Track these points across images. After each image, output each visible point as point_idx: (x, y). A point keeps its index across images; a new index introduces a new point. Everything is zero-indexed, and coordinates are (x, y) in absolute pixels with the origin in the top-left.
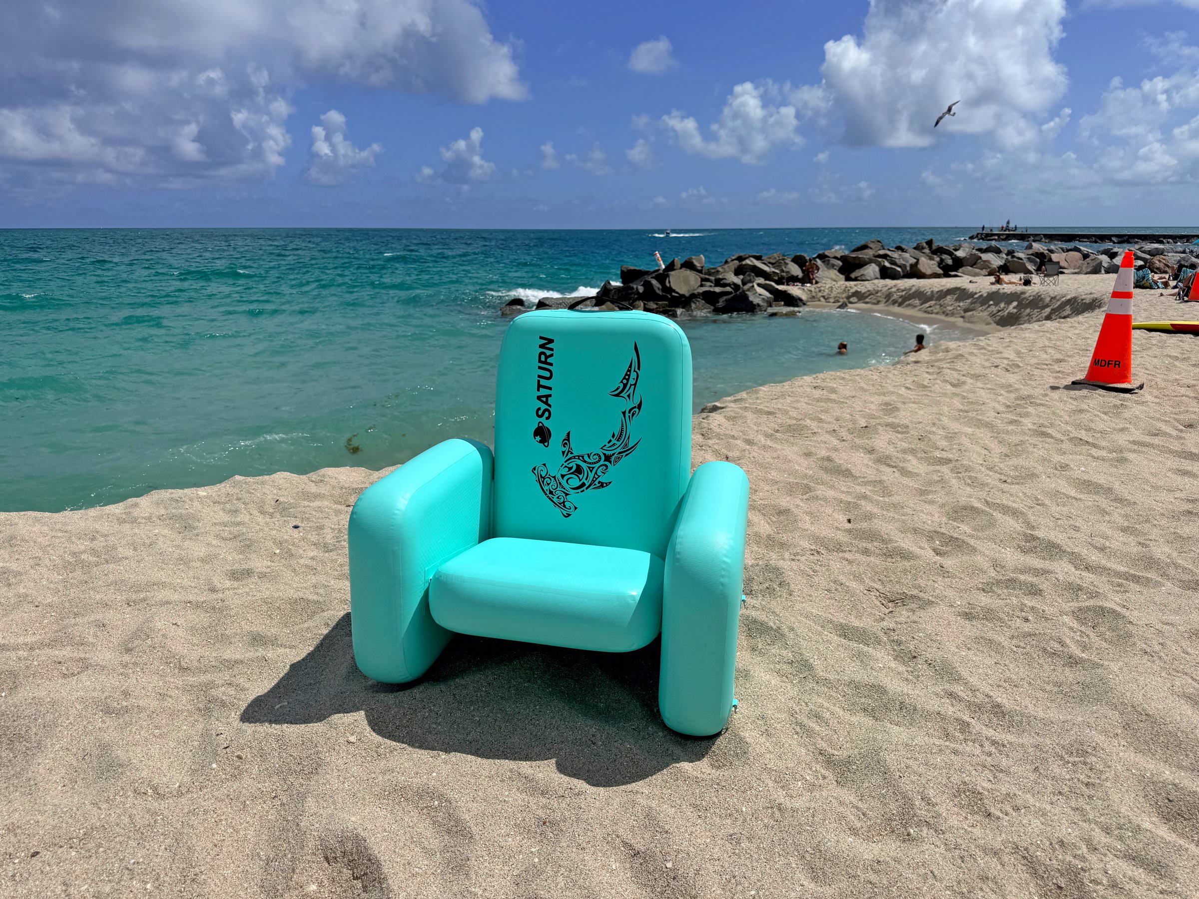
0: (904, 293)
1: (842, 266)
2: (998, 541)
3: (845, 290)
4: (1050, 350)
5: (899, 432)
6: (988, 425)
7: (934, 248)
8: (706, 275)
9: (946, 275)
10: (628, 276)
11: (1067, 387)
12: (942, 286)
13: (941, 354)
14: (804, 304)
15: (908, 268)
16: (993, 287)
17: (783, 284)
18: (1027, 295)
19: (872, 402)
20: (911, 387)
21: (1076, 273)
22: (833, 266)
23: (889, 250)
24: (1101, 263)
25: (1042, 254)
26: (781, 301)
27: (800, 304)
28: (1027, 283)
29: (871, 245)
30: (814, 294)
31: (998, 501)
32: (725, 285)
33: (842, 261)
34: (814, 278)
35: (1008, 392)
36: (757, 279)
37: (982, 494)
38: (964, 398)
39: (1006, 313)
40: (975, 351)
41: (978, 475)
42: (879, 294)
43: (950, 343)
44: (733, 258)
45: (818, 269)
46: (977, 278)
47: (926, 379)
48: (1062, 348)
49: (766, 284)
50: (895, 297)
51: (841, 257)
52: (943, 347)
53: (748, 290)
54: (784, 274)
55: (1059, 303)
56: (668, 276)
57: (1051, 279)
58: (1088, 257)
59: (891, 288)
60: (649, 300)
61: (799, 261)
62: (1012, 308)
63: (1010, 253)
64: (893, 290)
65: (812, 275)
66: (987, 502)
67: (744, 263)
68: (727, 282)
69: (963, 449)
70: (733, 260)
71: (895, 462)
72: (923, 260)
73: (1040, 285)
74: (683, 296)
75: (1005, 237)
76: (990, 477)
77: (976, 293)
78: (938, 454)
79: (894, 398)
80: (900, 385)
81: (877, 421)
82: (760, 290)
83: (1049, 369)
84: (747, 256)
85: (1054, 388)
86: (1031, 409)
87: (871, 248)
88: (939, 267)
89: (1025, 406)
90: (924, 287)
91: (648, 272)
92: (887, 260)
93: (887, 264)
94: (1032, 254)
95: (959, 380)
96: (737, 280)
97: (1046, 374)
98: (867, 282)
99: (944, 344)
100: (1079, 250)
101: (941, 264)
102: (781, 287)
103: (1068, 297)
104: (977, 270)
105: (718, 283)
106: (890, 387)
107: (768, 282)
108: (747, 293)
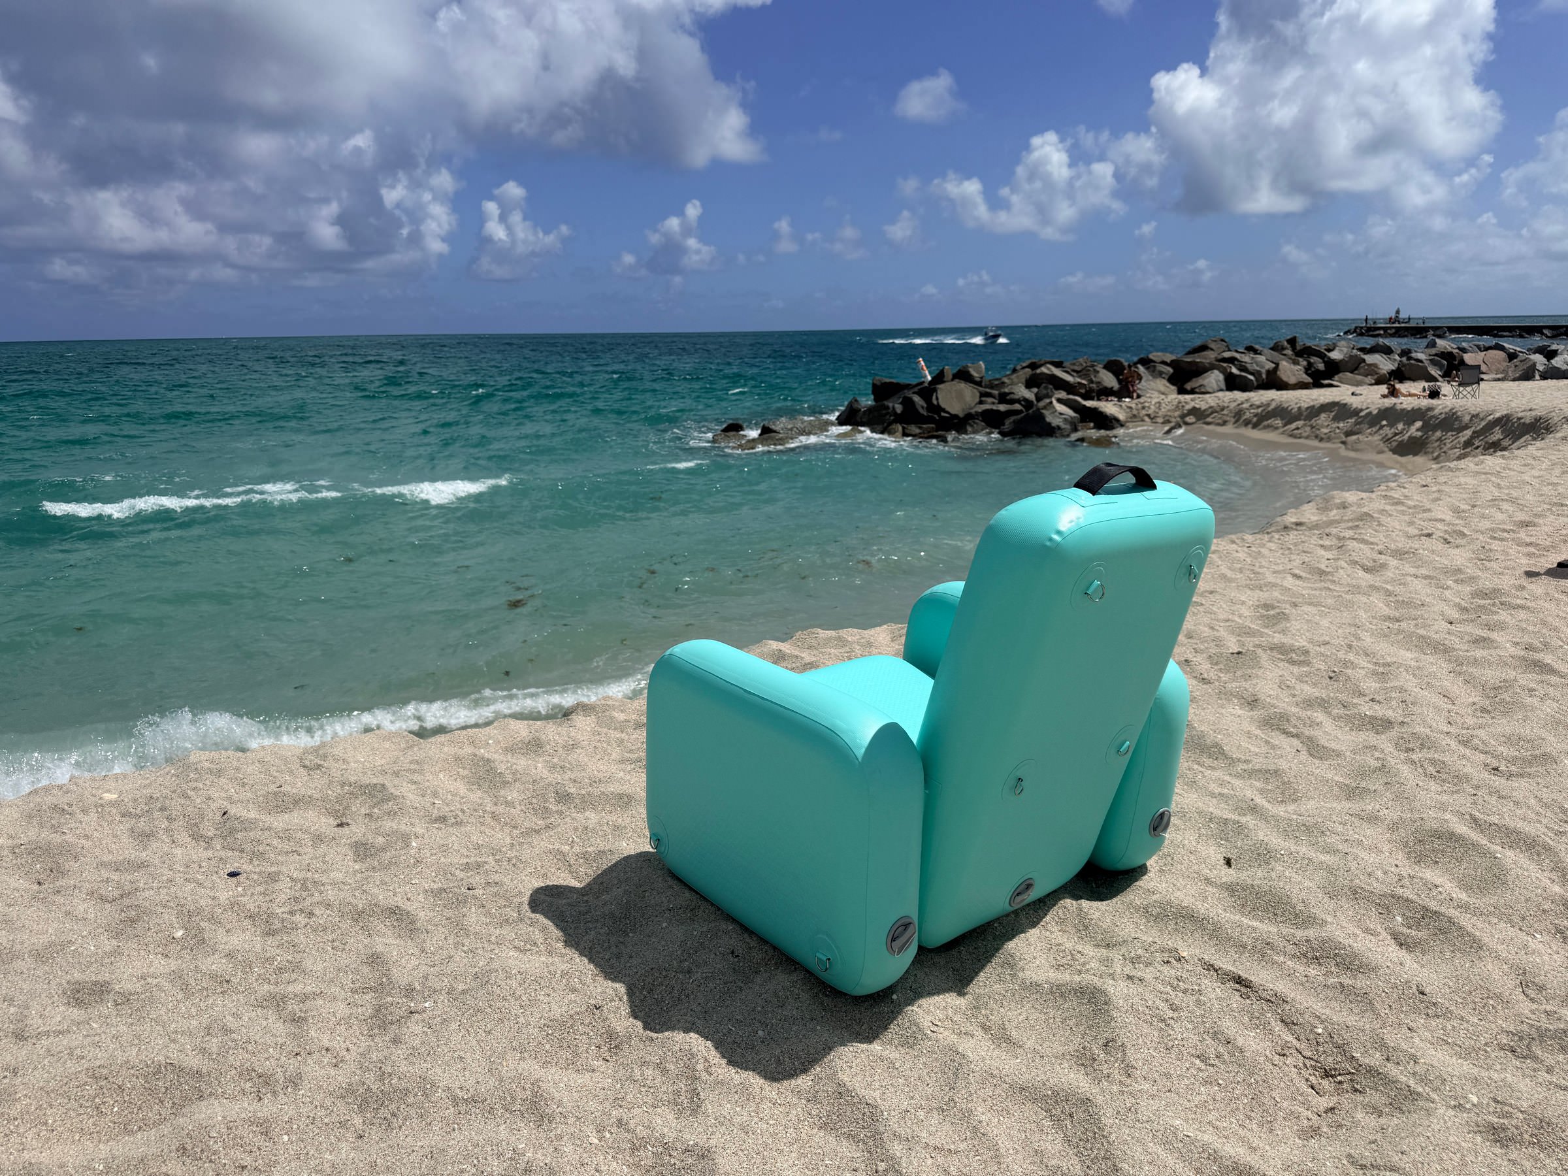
0: (1260, 410)
1: (1173, 374)
2: (1515, 918)
3: (1177, 407)
4: (1505, 506)
5: (1293, 662)
6: (1440, 648)
7: (1298, 348)
8: (986, 388)
9: (1317, 384)
10: (882, 391)
11: (1550, 573)
12: (1313, 400)
13: (1335, 512)
14: (1122, 426)
15: (1264, 376)
16: (1386, 400)
17: (1092, 399)
18: (1436, 412)
19: (1243, 603)
20: (1303, 575)
21: (1499, 380)
22: (1161, 374)
23: (1237, 351)
24: (1534, 364)
25: (1451, 353)
26: (1090, 421)
27: (1116, 424)
28: (1434, 394)
29: (1212, 345)
30: (1135, 412)
31: (1495, 819)
32: (1012, 402)
33: (1173, 368)
34: (1134, 391)
35: (1456, 581)
36: (1056, 392)
37: (1462, 802)
38: (1389, 593)
39: (1406, 437)
40: (1388, 508)
41: (1447, 758)
42: (1225, 412)
43: (1347, 494)
44: (1024, 365)
45: (1140, 378)
46: (1360, 388)
47: (1323, 559)
48: (1523, 502)
49: (1069, 399)
50: (1248, 415)
51: (1172, 361)
52: (1337, 501)
53: (1045, 408)
54: (1094, 386)
55: (1483, 423)
56: (935, 390)
57: (1469, 389)
58: (1516, 358)
59: (1242, 403)
60: (909, 423)
61: (1114, 367)
62: (1415, 430)
63: (1405, 353)
64: (1245, 406)
65: (1133, 386)
66: (1475, 820)
67: (1038, 371)
68: (1016, 397)
69: (1410, 699)
70: (1023, 368)
71: (1295, 726)
72: (1285, 365)
73: (1452, 397)
74: (956, 416)
75: (1393, 331)
76: (1468, 759)
77: (1362, 410)
78: (1367, 710)
79: (1276, 594)
80: (1284, 571)
81: (1256, 640)
82: (1060, 408)
83: (1513, 539)
84: (1042, 362)
85: (1530, 574)
86: (1504, 616)
87: (1212, 350)
88: (1306, 373)
89: (1493, 608)
90: (1287, 402)
91: (909, 385)
92: (1235, 365)
93: (1235, 371)
94: (1436, 355)
95: (1374, 561)
96: (1029, 395)
97: (1513, 550)
98: (1208, 396)
99: (1340, 496)
100: (1502, 348)
101: (1308, 369)
102: (1089, 403)
103: (1498, 415)
104: (1359, 378)
105: (1003, 398)
106: (1268, 574)
107: (1071, 397)
108: (1043, 411)
